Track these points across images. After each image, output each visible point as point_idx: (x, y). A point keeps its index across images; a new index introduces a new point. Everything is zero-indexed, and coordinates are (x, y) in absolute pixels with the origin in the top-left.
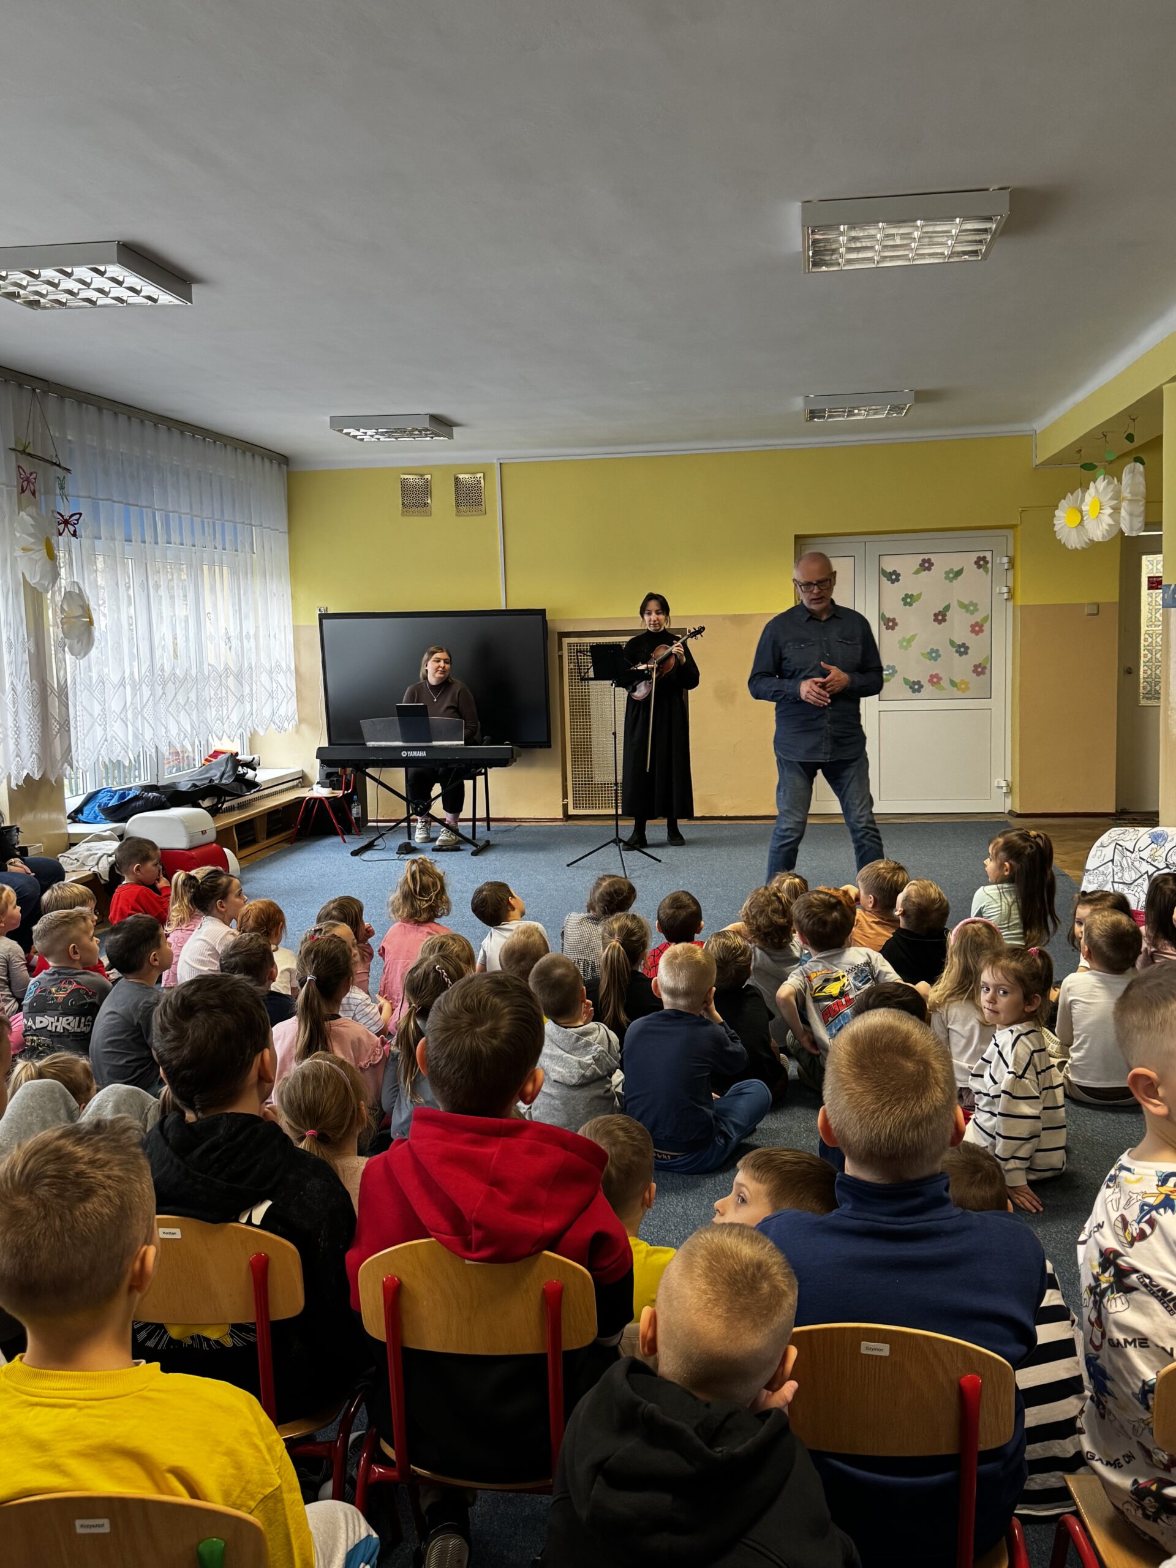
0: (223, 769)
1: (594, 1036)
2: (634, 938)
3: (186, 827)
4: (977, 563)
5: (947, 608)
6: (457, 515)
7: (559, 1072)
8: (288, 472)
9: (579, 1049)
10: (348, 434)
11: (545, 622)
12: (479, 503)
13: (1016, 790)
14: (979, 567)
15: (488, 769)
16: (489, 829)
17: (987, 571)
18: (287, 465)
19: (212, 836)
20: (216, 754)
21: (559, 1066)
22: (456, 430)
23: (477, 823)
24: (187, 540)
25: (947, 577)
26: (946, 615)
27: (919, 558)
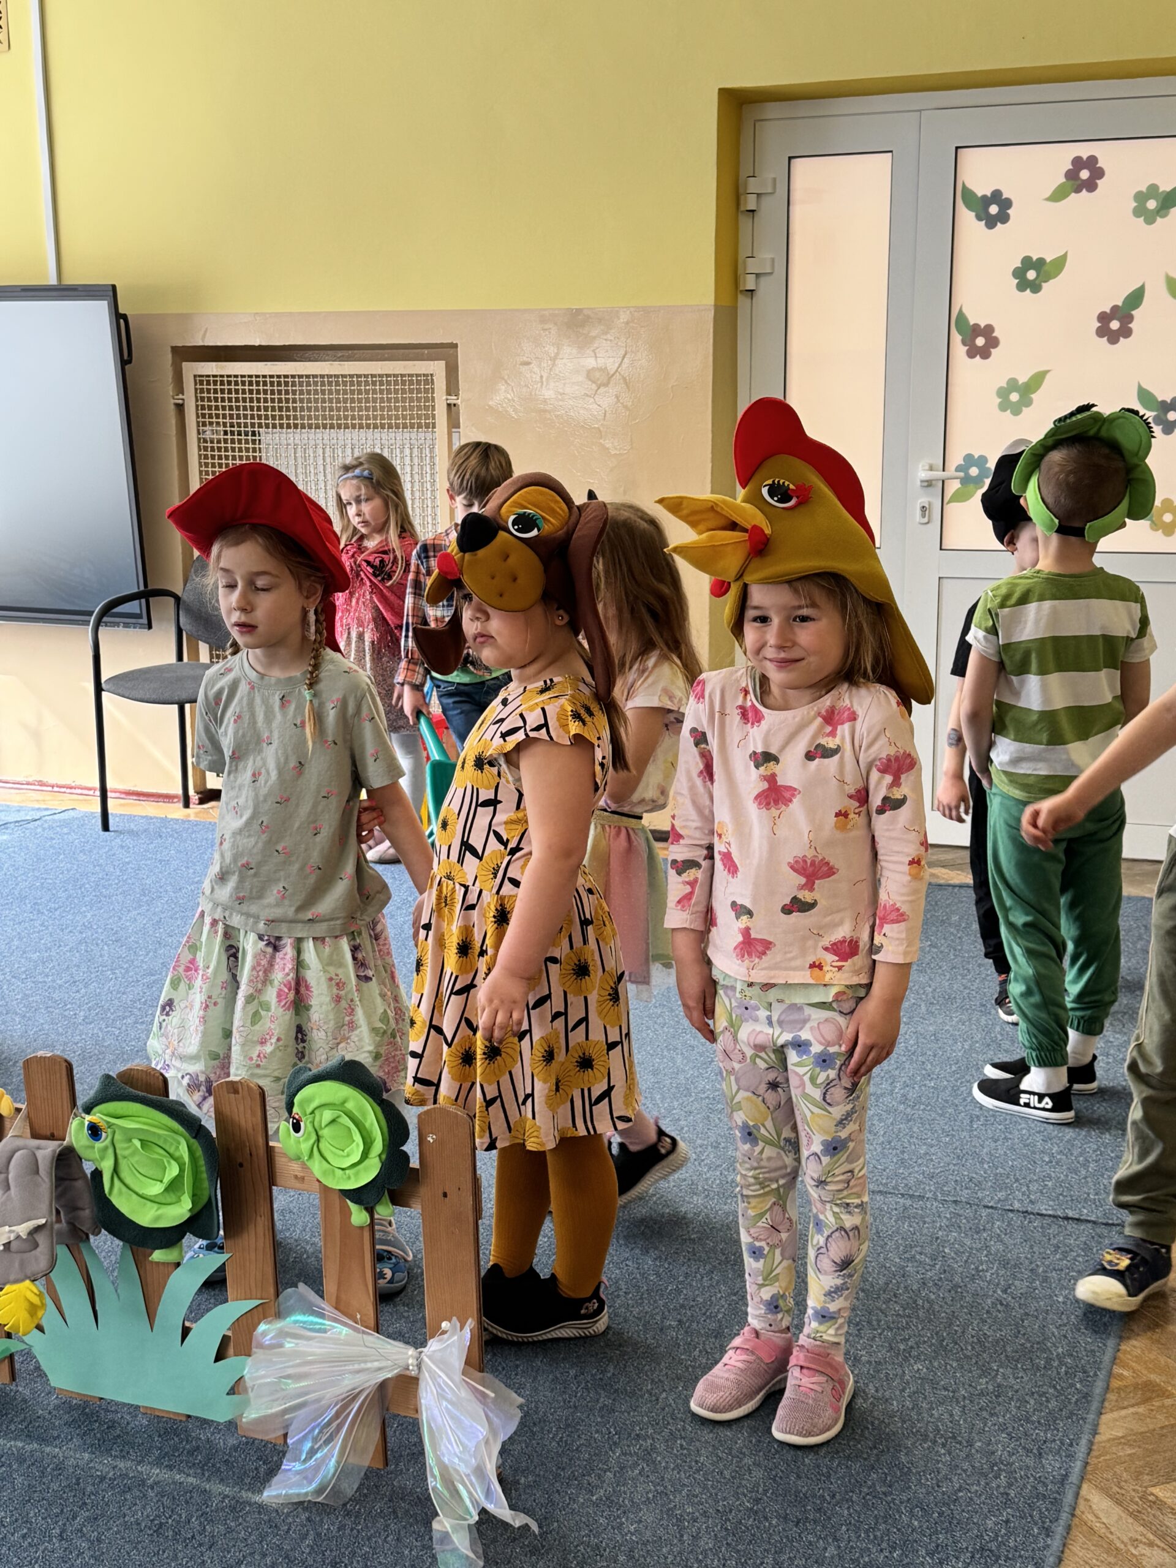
5: (1136, 298)
25: (1140, 211)
26: (1131, 318)
27: (1062, 157)
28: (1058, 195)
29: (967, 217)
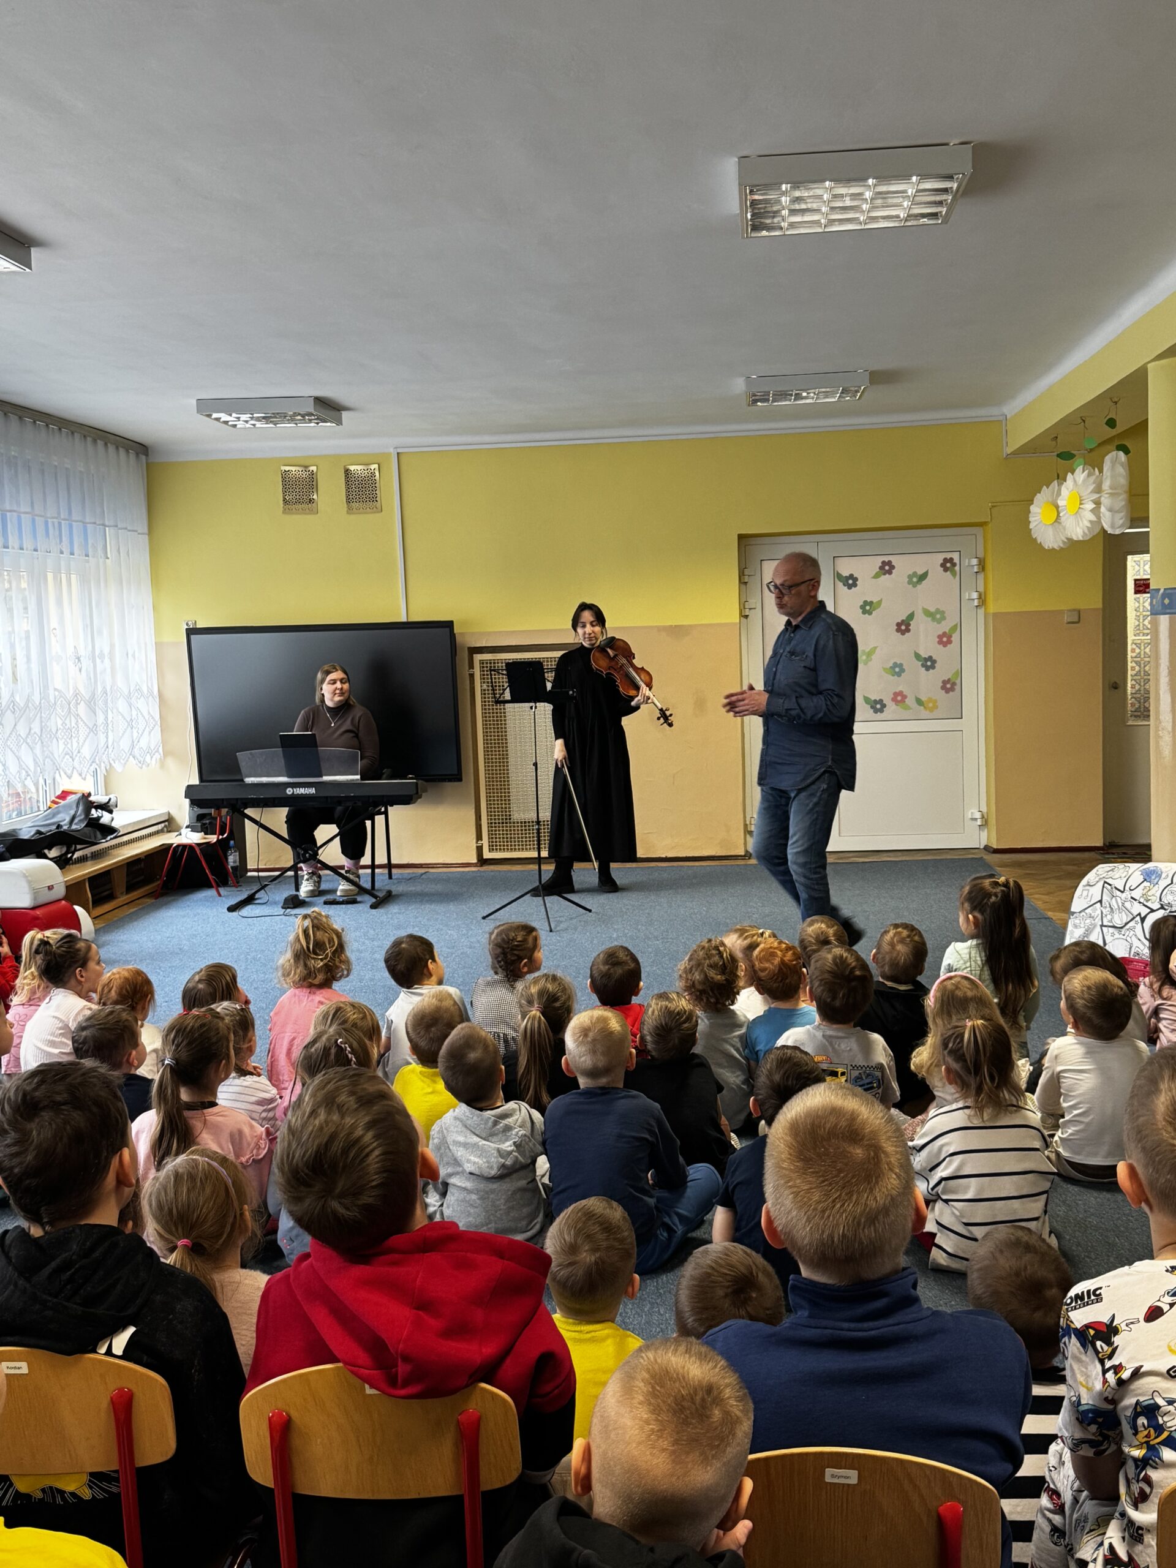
0: (72, 812)
1: (515, 1117)
2: (557, 1004)
3: (29, 882)
4: (943, 565)
5: (911, 616)
6: (348, 513)
7: (474, 1163)
8: (147, 464)
9: (496, 1135)
10: (218, 419)
11: (452, 636)
12: (374, 499)
13: (993, 821)
14: (946, 570)
15: (389, 808)
16: (390, 877)
17: (954, 574)
18: (147, 455)
19: (60, 891)
20: (64, 795)
21: (475, 1156)
22: (345, 415)
23: (377, 871)
24: (28, 544)
25: (910, 582)
26: (910, 625)
27: (878, 561)
28: (876, 576)
29: (840, 585)
